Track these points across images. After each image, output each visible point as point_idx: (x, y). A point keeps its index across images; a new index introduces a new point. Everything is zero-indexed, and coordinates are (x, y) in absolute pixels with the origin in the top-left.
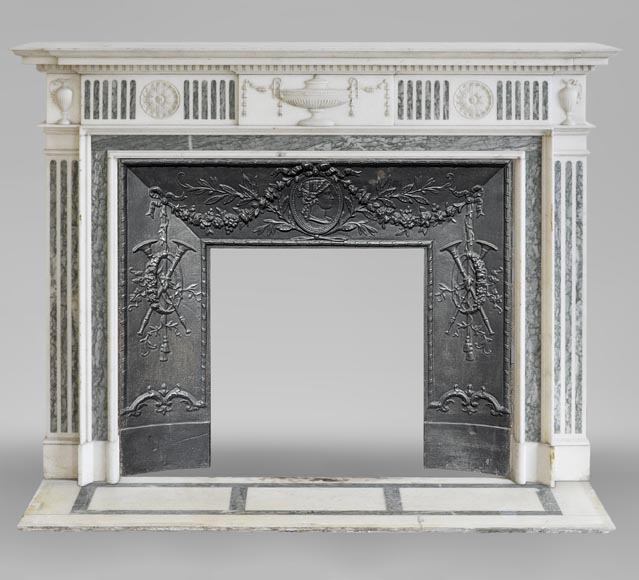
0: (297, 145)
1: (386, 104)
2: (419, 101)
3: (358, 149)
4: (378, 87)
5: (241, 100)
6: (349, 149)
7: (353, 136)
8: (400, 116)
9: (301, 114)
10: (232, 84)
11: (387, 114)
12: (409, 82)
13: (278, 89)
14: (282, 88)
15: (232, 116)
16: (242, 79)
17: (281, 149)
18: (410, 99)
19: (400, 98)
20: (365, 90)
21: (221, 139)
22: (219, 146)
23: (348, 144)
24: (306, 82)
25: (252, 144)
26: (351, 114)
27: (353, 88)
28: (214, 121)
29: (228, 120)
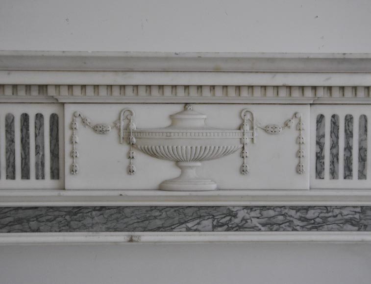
0: (159, 223)
1: (299, 155)
2: (349, 148)
3: (254, 228)
4: (286, 125)
5: (68, 148)
6: (240, 228)
7: (246, 207)
8: (319, 173)
9: (165, 170)
10: (54, 119)
11: (299, 170)
12: (334, 116)
13: (127, 128)
14: (134, 126)
15: (56, 174)
16: (69, 110)
17: (134, 230)
18: (334, 145)
19: (320, 144)
20: (266, 129)
21: (37, 213)
22: (33, 224)
23: (237, 221)
24: (172, 117)
25: (88, 221)
26: (243, 171)
27: (247, 128)
28: (26, 182)
29: (48, 182)
